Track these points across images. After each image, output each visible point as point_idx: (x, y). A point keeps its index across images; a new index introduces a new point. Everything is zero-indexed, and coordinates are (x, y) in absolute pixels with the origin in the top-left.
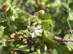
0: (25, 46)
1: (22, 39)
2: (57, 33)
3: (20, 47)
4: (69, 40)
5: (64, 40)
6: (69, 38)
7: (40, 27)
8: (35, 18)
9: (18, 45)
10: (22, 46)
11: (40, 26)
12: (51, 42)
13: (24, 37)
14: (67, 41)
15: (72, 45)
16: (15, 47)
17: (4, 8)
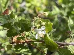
0: (27, 50)
1: (24, 43)
2: (58, 38)
3: (22, 51)
4: (70, 43)
5: (65, 43)
6: (71, 42)
7: (43, 29)
8: (39, 19)
9: (20, 49)
10: (24, 50)
11: (43, 27)
12: (53, 45)
13: (26, 41)
14: (68, 45)
15: (73, 49)
16: (17, 50)
17: (6, 12)
